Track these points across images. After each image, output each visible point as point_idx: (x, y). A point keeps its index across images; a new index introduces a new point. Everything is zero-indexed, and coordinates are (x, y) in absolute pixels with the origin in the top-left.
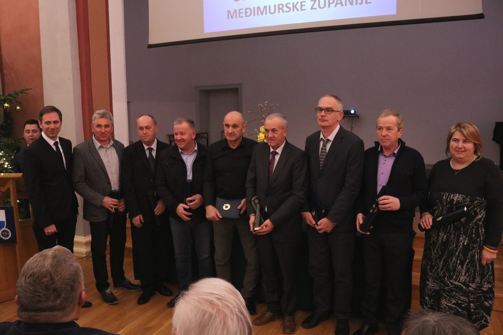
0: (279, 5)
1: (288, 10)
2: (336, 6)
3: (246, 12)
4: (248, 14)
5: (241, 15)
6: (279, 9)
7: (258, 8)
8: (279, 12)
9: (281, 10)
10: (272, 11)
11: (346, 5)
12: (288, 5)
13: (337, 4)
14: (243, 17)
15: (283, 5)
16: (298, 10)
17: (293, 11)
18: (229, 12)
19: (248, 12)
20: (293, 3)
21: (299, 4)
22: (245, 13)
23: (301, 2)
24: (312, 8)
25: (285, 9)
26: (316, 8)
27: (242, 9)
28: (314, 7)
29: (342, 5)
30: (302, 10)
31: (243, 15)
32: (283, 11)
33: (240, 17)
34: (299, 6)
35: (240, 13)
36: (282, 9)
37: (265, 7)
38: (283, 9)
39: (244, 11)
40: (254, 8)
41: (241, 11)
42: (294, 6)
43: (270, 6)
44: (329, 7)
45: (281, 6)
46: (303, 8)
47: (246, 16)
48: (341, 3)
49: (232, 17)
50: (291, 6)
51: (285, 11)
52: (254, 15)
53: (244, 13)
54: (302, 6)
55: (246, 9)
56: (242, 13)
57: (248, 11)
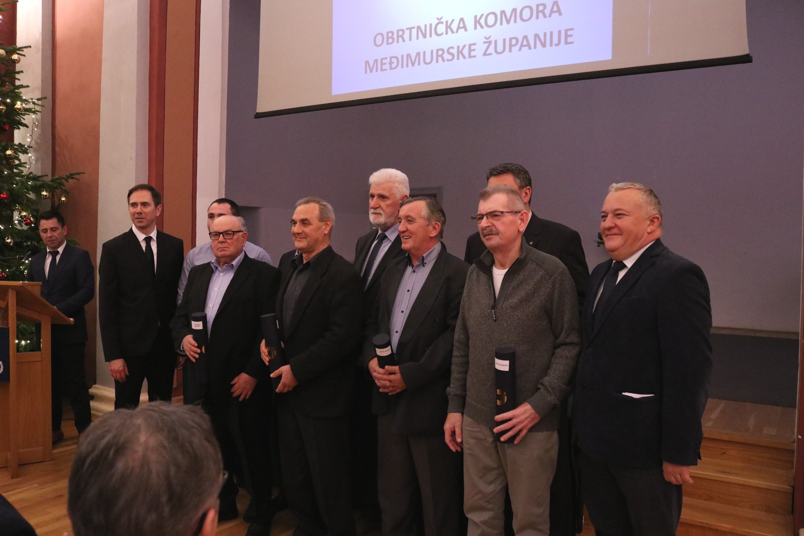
0: (438, 50)
1: (450, 57)
2: (520, 50)
3: (391, 63)
4: (394, 66)
5: (384, 67)
6: (438, 56)
7: (409, 56)
8: (437, 61)
9: (440, 59)
10: (428, 59)
11: (535, 47)
12: (451, 50)
13: (522, 46)
14: (386, 70)
15: (443, 50)
16: (464, 57)
17: (458, 58)
18: (367, 62)
19: (393, 63)
20: (458, 47)
21: (467, 48)
22: (389, 63)
23: (470, 45)
24: (485, 54)
25: (446, 56)
26: (491, 54)
27: (386, 58)
28: (488, 52)
29: (530, 48)
30: (470, 57)
31: (387, 66)
32: (443, 60)
33: (382, 70)
34: (466, 52)
35: (382, 64)
36: (442, 56)
37: (418, 54)
38: (444, 56)
39: (387, 61)
40: (402, 56)
41: (384, 61)
42: (460, 52)
43: (424, 53)
44: (510, 51)
45: (440, 53)
46: (473, 54)
47: (391, 68)
48: (529, 45)
49: (371, 71)
50: (454, 51)
51: (445, 60)
52: (402, 67)
53: (387, 63)
54: (470, 50)
55: (391, 58)
56: (385, 64)
57: (394, 60)
